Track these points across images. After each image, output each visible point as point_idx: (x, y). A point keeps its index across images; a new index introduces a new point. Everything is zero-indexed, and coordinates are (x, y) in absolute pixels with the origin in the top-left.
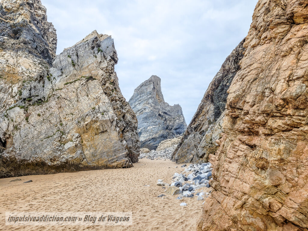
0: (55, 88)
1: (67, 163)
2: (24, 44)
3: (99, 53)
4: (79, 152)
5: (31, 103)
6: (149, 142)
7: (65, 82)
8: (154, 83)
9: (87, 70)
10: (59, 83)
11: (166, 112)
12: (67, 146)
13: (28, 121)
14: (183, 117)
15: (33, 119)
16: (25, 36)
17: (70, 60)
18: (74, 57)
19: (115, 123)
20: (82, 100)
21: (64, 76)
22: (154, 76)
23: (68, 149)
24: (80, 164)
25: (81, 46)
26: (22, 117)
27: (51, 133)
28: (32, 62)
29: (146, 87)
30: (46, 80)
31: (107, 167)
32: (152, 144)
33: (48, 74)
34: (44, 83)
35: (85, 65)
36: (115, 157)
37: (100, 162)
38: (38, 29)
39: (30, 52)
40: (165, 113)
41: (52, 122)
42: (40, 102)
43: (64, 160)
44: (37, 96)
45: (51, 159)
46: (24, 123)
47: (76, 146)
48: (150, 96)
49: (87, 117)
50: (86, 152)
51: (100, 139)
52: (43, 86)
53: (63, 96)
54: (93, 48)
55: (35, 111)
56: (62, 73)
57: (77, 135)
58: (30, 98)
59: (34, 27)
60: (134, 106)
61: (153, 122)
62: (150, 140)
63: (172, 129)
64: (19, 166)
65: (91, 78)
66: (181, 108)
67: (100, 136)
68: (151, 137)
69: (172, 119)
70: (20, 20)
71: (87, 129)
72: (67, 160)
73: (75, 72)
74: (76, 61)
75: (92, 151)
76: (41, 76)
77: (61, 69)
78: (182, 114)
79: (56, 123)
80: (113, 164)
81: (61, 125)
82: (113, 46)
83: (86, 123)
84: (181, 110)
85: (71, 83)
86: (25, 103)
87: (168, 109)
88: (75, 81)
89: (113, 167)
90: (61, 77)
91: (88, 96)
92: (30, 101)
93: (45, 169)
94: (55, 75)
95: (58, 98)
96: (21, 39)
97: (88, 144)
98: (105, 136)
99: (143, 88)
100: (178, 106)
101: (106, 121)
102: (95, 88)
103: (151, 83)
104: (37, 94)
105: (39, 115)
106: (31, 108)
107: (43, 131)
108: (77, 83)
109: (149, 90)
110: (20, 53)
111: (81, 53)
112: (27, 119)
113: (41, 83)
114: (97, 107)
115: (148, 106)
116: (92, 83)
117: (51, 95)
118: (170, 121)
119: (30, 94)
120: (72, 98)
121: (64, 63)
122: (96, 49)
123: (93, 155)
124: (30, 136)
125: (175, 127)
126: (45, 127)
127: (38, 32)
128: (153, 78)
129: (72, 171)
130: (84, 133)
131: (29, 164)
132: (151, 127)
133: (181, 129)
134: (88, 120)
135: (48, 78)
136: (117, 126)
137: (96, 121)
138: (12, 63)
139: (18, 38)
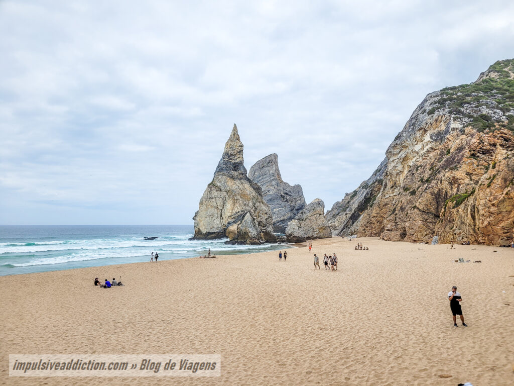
2: (242, 175)
3: (320, 206)
6: (278, 224)
8: (275, 163)
10: (308, 215)
11: (287, 192)
14: (304, 198)
17: (311, 207)
20: (318, 220)
21: (310, 213)
23: (316, 233)
24: (320, 237)
27: (309, 229)
29: (268, 168)
32: (281, 225)
35: (317, 210)
37: (325, 237)
40: (286, 194)
44: (302, 218)
45: (311, 236)
48: (273, 178)
50: (321, 234)
52: (303, 215)
53: (311, 219)
54: (318, 204)
61: (278, 204)
62: (278, 222)
63: (293, 209)
65: (320, 215)
66: (302, 188)
67: (325, 230)
68: (279, 219)
69: (294, 200)
72: (316, 236)
73: (314, 212)
74: (314, 208)
76: (302, 212)
77: (309, 210)
78: (302, 195)
81: (312, 227)
82: (324, 203)
84: (301, 190)
87: (289, 189)
88: (315, 215)
94: (307, 212)
100: (299, 186)
101: (327, 227)
103: (273, 163)
105: (304, 224)
106: (301, 222)
109: (271, 172)
112: (301, 225)
114: (323, 222)
115: (271, 188)
118: (292, 202)
125: (296, 208)
128: (273, 158)
130: (320, 229)
132: (278, 209)
137: (324, 226)
138: (242, 188)
139: (236, 170)
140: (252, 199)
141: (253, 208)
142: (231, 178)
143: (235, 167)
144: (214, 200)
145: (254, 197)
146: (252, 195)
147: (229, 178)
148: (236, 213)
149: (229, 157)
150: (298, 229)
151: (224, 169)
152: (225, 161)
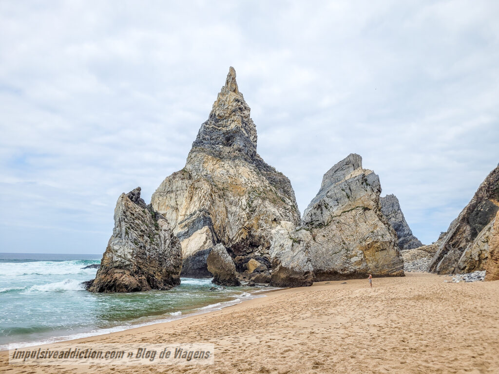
0: (333, 215)
1: (355, 272)
2: (239, 151)
3: (368, 187)
4: (365, 264)
5: (313, 226)
7: (342, 211)
8: (353, 165)
9: (360, 201)
10: (336, 211)
12: (353, 260)
13: (315, 241)
14: (402, 213)
15: (319, 239)
16: (238, 143)
17: (344, 193)
18: (348, 191)
19: (393, 244)
20: (361, 226)
21: (340, 205)
22: (353, 155)
23: (355, 262)
24: (366, 273)
25: (352, 182)
26: (310, 238)
27: (337, 250)
28: (248, 170)
29: (343, 172)
30: (324, 209)
31: (388, 275)
33: (325, 204)
34: (322, 210)
35: (358, 197)
36: (394, 268)
37: (383, 272)
38: (246, 132)
39: (246, 160)
41: (336, 241)
42: (321, 225)
43: (352, 270)
44: (318, 221)
45: (342, 270)
46: (312, 242)
47: (362, 260)
49: (368, 238)
50: (369, 265)
51: (380, 255)
52: (322, 213)
53: (343, 221)
54: (362, 183)
55: (320, 233)
56: (338, 202)
57: (361, 252)
58: (312, 222)
59: (244, 132)
65: (366, 209)
66: (398, 200)
67: (380, 253)
71: (369, 247)
72: (355, 270)
73: (350, 203)
74: (350, 194)
75: (374, 263)
76: (319, 205)
77: (337, 200)
78: (399, 209)
79: (339, 243)
80: (393, 274)
81: (344, 244)
82: (379, 181)
83: (368, 243)
84: (397, 202)
85: (348, 211)
86: (308, 226)
88: (352, 210)
89: (394, 276)
90: (337, 207)
91: (366, 222)
92: (312, 225)
93: (337, 276)
94: (331, 204)
95: (338, 222)
96: (235, 147)
97: (370, 259)
98: (385, 253)
99: (339, 173)
100: (393, 196)
101: (386, 242)
102: (371, 216)
103: (350, 165)
104: (317, 219)
105: (324, 236)
106: (315, 230)
107: (330, 249)
108: (354, 212)
110: (237, 161)
111: (353, 187)
112: (314, 239)
113: (319, 210)
114: (375, 231)
116: (368, 213)
117: (330, 220)
119: (312, 219)
120: (351, 223)
121: (339, 196)
122: (364, 183)
123: (376, 267)
124: (320, 252)
126: (331, 246)
127: (247, 135)
128: (351, 158)
129: (361, 278)
130: (366, 250)
131: (324, 273)
133: (400, 231)
134: (369, 241)
135: (326, 207)
136: (394, 246)
137: (377, 242)
138: (233, 174)
139: (230, 145)
140: (249, 193)
141: (247, 210)
142: (215, 156)
143: (228, 139)
144: (173, 195)
145: (254, 189)
146: (249, 185)
147: (210, 157)
148: (191, 215)
149: (217, 121)
150: (293, 245)
151: (204, 141)
152: (208, 128)
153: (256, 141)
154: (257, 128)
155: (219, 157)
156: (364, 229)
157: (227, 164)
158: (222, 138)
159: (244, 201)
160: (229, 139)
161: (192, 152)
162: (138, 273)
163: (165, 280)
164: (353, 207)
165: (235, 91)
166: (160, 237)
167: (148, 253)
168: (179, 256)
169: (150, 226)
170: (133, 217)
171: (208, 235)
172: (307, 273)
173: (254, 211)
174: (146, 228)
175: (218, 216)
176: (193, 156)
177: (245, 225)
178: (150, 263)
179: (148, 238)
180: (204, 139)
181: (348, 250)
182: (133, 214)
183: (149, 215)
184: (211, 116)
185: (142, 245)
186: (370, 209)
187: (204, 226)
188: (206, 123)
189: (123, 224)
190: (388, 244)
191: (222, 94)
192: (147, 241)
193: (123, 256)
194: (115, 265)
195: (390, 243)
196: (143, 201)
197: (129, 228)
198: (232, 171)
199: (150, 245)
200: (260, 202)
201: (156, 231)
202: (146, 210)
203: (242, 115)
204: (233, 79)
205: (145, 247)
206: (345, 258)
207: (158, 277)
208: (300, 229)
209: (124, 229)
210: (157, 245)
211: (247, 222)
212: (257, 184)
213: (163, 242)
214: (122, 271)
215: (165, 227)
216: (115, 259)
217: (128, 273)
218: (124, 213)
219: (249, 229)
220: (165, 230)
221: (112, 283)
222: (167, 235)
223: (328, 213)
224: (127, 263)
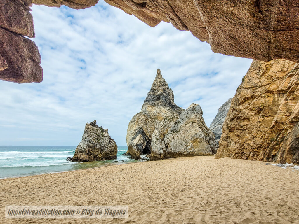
0: (181, 126)
1: (189, 153)
3: (196, 112)
4: (193, 149)
5: (174, 132)
7: (185, 124)
9: (192, 119)
10: (182, 124)
15: (176, 138)
16: (162, 99)
17: (185, 116)
18: (187, 115)
19: (204, 139)
21: (184, 122)
23: (189, 148)
25: (188, 110)
26: (172, 137)
27: (182, 143)
28: (166, 109)
29: (226, 107)
31: (204, 155)
33: (178, 121)
34: (177, 125)
35: (191, 117)
37: (201, 153)
38: (166, 94)
39: (165, 105)
42: (177, 132)
43: (188, 152)
46: (173, 139)
47: (192, 147)
50: (195, 150)
51: (200, 145)
53: (185, 129)
54: (193, 110)
55: (176, 135)
56: (183, 120)
57: (192, 143)
59: (165, 94)
60: (219, 120)
64: (174, 154)
65: (194, 122)
67: (200, 144)
70: (159, 92)
71: (195, 141)
73: (188, 120)
75: (197, 149)
76: (176, 122)
81: (185, 140)
85: (187, 124)
89: (206, 155)
91: (193, 129)
92: (173, 131)
93: (182, 155)
94: (181, 121)
95: (183, 130)
96: (161, 101)
97: (196, 147)
98: (202, 143)
102: (195, 126)
104: (175, 129)
105: (177, 136)
106: (174, 134)
108: (189, 124)
110: (161, 107)
111: (189, 113)
112: (174, 138)
113: (176, 124)
114: (197, 133)
116: (194, 124)
117: (180, 129)
119: (173, 129)
120: (188, 130)
121: (183, 117)
122: (194, 110)
123: (198, 151)
124: (176, 144)
126: (180, 141)
127: (166, 95)
129: (192, 156)
131: (177, 154)
134: (195, 138)
135: (179, 123)
136: (205, 140)
137: (198, 138)
138: (159, 112)
139: (159, 100)
140: (164, 119)
141: (163, 127)
142: (152, 105)
145: (167, 117)
146: (165, 116)
147: (150, 106)
148: (136, 130)
149: (153, 91)
150: (156, 141)
151: (148, 100)
152: (150, 94)
153: (173, 97)
154: (173, 92)
155: (154, 105)
156: (193, 132)
157: (157, 108)
158: (155, 98)
159: (162, 123)
160: (158, 98)
161: (144, 104)
162: (89, 154)
163: (105, 157)
164: (189, 122)
165: (160, 78)
166: (103, 139)
167: (95, 146)
168: (113, 147)
169: (99, 135)
170: (91, 132)
171: (141, 138)
172: (161, 154)
173: (166, 127)
174: (96, 136)
175: (149, 130)
176: (144, 106)
177: (162, 133)
178: (96, 150)
179: (97, 140)
180: (148, 99)
181: (186, 143)
182: (91, 131)
183: (99, 131)
184: (151, 90)
185: (93, 143)
186: (195, 123)
187: (139, 134)
188: (149, 93)
189: (85, 135)
190: (202, 139)
191: (155, 80)
192: (96, 141)
193: (83, 147)
194: (80, 151)
195: (203, 139)
196: (97, 126)
197: (87, 136)
198: (159, 111)
199: (97, 143)
200: (168, 123)
201: (102, 137)
202: (98, 129)
203: (163, 87)
204: (159, 74)
205: (94, 144)
206: (185, 146)
207: (100, 156)
208: (169, 134)
209: (85, 137)
210: (101, 143)
211: (163, 132)
212: (168, 115)
213: (104, 141)
214: (82, 153)
215: (106, 135)
216: (80, 148)
217: (84, 154)
218: (86, 130)
219: (164, 134)
220: (106, 137)
221: (76, 158)
222: (106, 138)
223: (179, 126)
224: (84, 150)
